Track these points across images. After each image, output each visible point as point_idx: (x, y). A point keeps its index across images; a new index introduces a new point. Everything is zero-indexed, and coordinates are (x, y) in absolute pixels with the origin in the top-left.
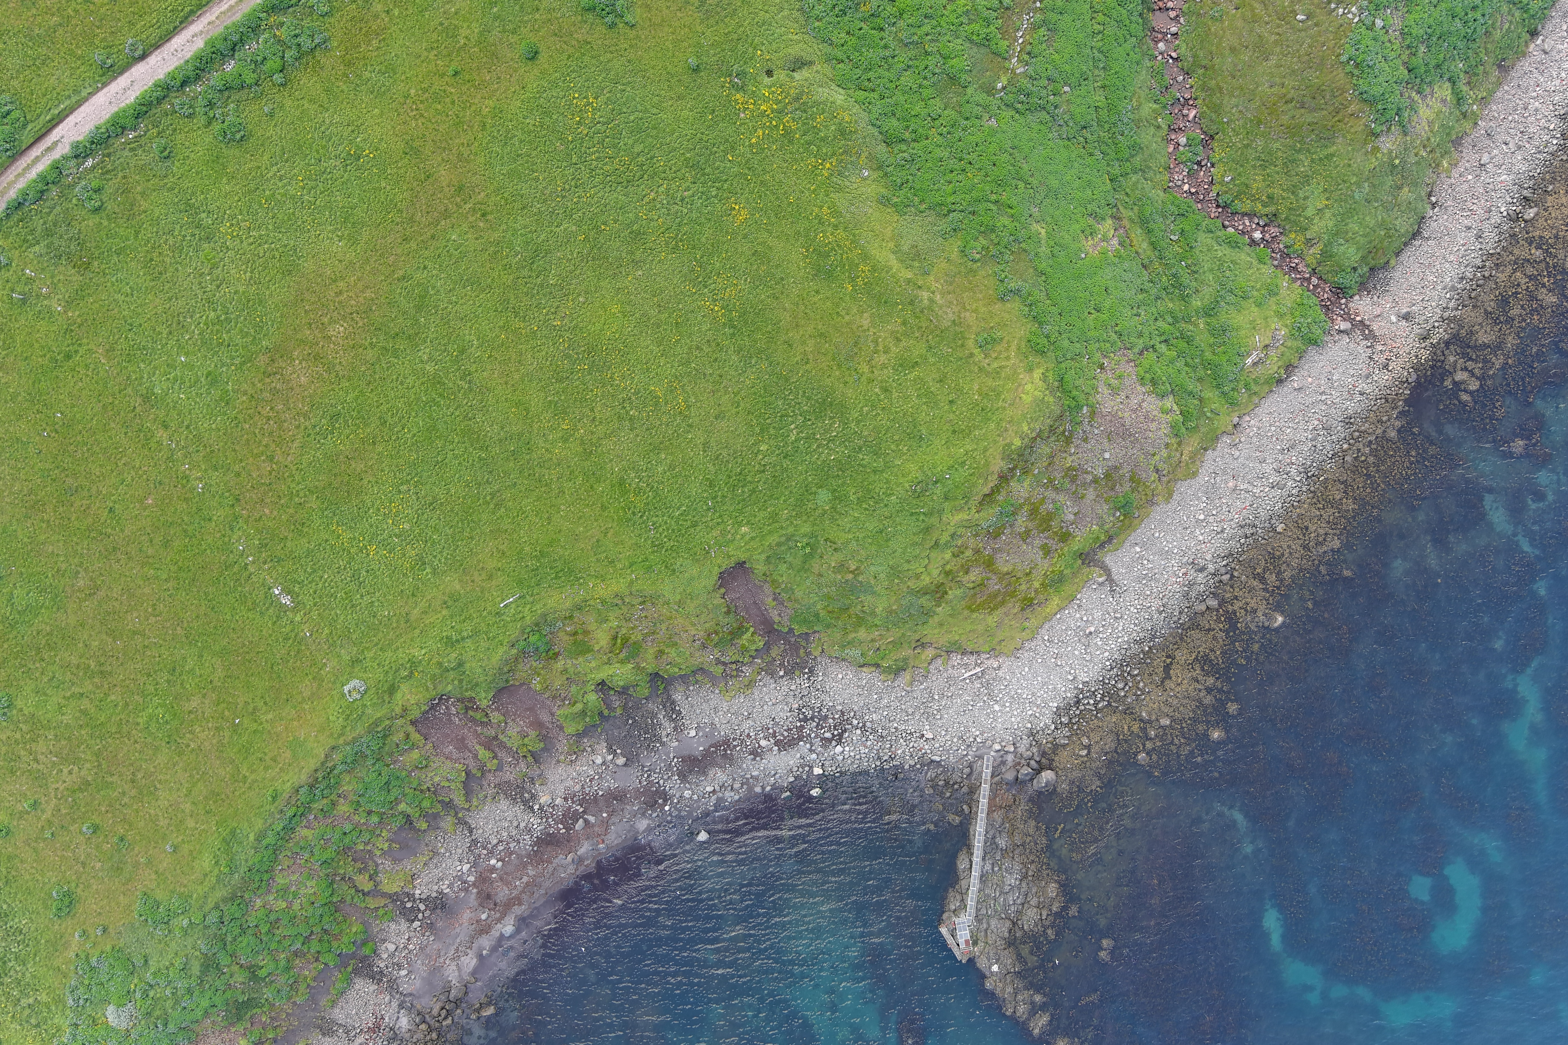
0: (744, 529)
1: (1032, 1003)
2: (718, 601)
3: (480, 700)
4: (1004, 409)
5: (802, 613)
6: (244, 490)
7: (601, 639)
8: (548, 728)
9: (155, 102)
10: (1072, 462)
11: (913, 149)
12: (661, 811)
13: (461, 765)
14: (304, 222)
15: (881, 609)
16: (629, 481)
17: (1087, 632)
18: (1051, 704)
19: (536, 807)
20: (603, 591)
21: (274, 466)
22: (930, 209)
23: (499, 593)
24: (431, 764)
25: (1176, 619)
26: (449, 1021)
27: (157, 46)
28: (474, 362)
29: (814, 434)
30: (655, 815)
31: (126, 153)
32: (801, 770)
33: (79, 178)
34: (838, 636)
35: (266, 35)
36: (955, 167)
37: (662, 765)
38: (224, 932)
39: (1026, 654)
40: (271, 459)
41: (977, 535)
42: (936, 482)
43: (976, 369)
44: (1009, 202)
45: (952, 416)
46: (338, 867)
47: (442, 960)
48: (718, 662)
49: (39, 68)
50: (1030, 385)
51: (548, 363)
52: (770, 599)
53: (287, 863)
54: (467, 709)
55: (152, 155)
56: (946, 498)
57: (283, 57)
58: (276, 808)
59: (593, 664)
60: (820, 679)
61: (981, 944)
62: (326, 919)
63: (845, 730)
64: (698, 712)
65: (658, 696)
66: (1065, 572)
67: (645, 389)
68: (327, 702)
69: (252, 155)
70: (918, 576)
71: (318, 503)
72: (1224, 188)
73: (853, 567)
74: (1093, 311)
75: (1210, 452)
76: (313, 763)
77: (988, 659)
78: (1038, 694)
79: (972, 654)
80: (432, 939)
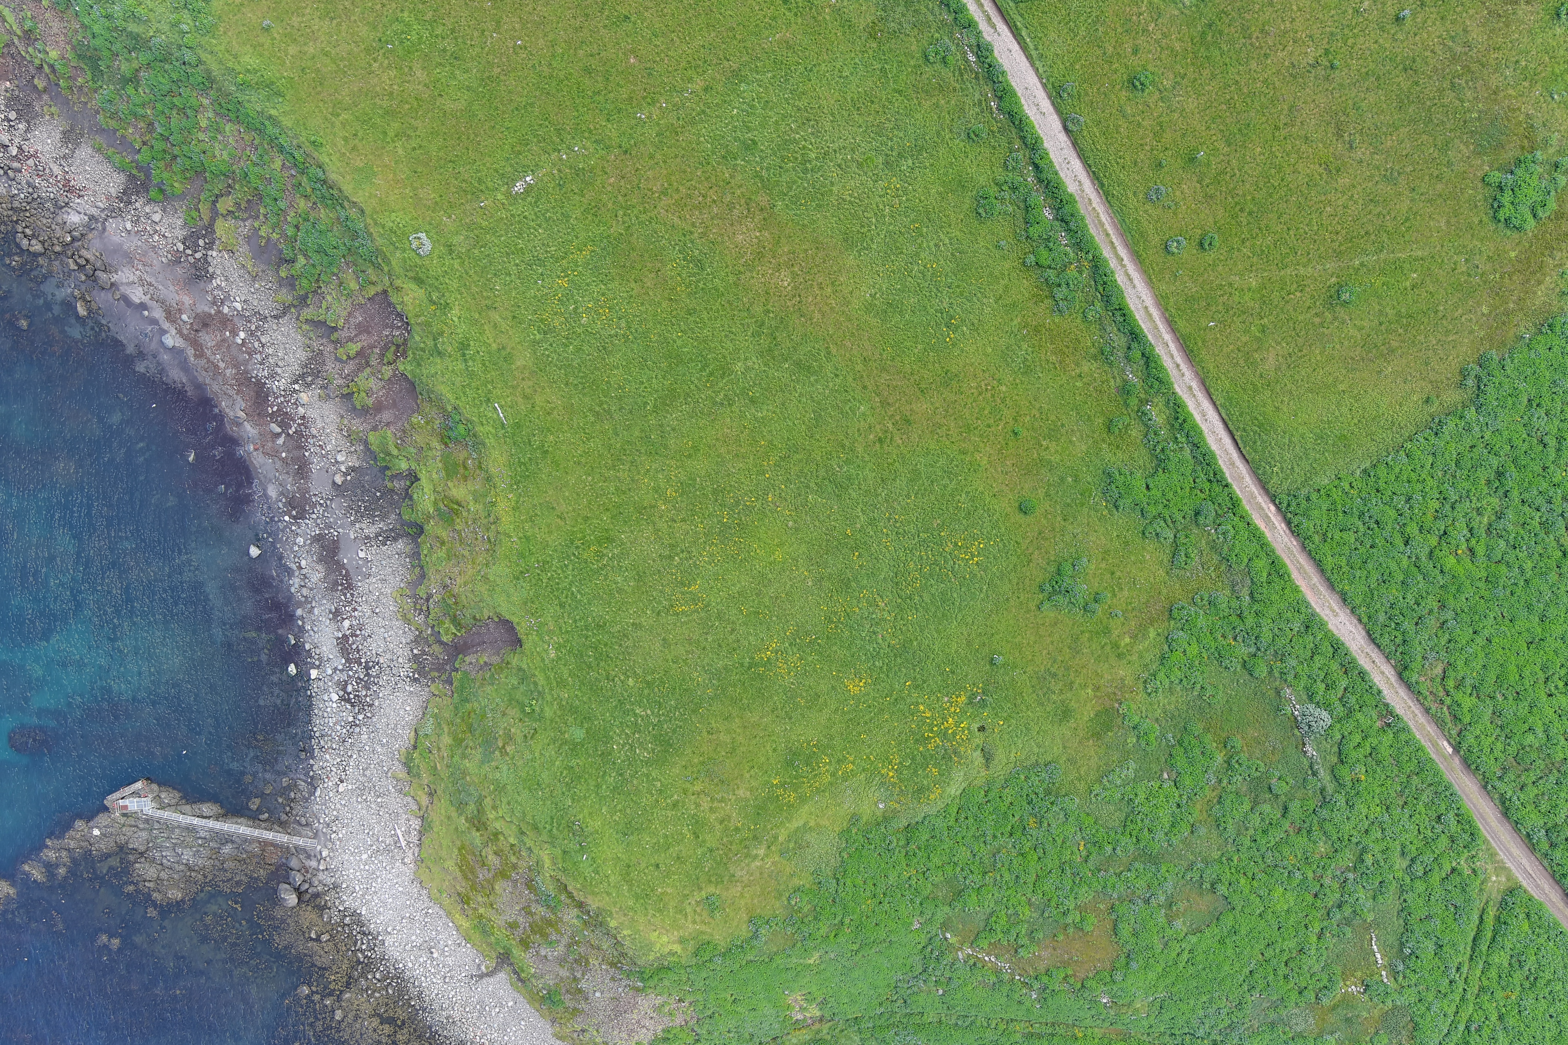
0: (553, 653)
1: (57, 866)
2: (486, 614)
3: (405, 362)
4: (646, 915)
5: (471, 687)
6: (635, 160)
7: (459, 491)
8: (375, 416)
9: (1022, 134)
10: (594, 964)
11: (900, 852)
12: (284, 511)
13: (342, 325)
14: (893, 261)
15: (468, 765)
16: (611, 547)
17: (433, 950)
18: (364, 908)
19: (297, 387)
20: (503, 506)
22: (843, 862)
24: (344, 298)
25: (441, 1032)
26: (73, 266)
27: (1075, 144)
28: (740, 411)
29: (639, 732)
30: (280, 505)
31: (977, 96)
32: (316, 657)
33: (958, 45)
34: (446, 715)
35: (1072, 255)
36: (878, 889)
37: (332, 520)
38: (175, 63)
39: (416, 890)
40: (664, 193)
41: (530, 869)
42: (581, 845)
43: (686, 892)
44: (840, 935)
45: (643, 865)
46: (242, 186)
47: (140, 267)
48: (430, 596)
49: (1067, 23)
50: (667, 940)
51: (733, 483)
52: (486, 659)
53: (247, 138)
54: (398, 346)
55: (973, 121)
57: (1050, 268)
58: (303, 143)
59: (434, 476)
60: (407, 688)
61: (122, 820)
62: (188, 161)
63: (353, 706)
64: (384, 562)
65: (402, 525)
66: (493, 938)
67: (698, 574)
68: (410, 212)
69: (962, 221)
70: (495, 808)
71: (616, 235)
73: (508, 749)
74: (733, 998)
76: (348, 188)
77: (414, 854)
78: (375, 898)
79: (420, 840)
80: (163, 259)
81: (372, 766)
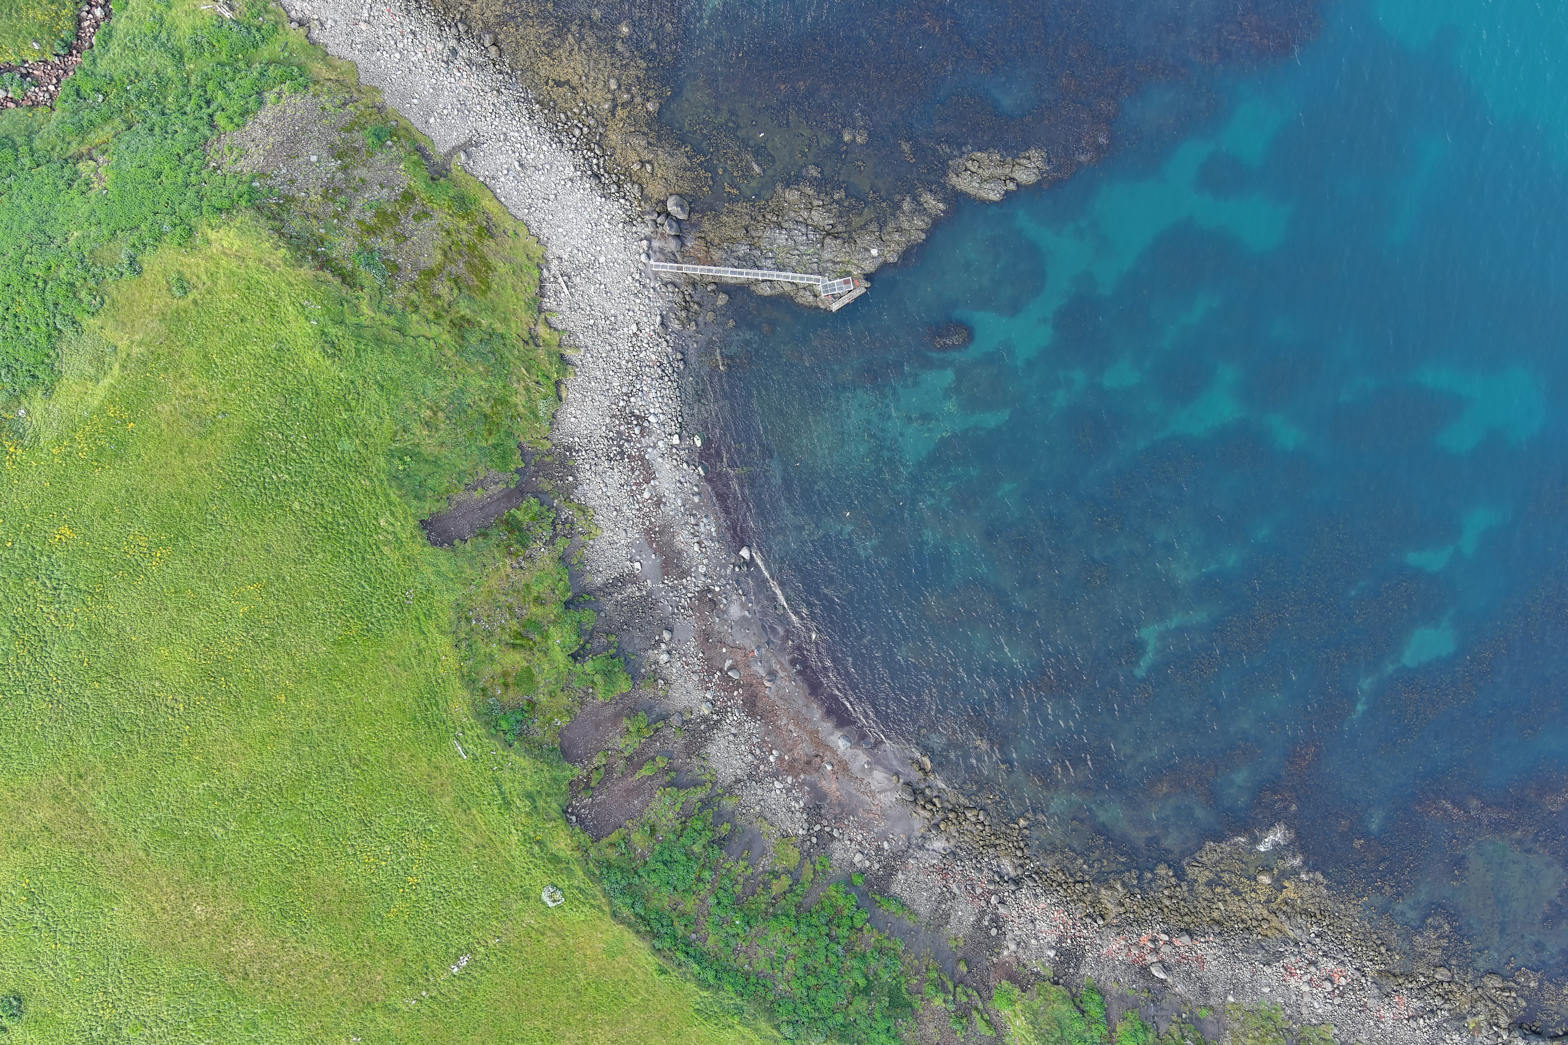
0: (382, 523)
1: (913, 212)
2: (468, 546)
3: (573, 776)
4: (247, 266)
5: (492, 461)
6: (358, 999)
7: (515, 659)
8: (623, 708)
10: (316, 194)
12: (720, 595)
13: (658, 792)
14: (97, 943)
15: (483, 383)
16: (336, 637)
17: (519, 169)
18: (598, 204)
19: (715, 717)
20: (450, 660)
21: (334, 971)
22: (54, 348)
23: (453, 760)
24: (650, 821)
25: (506, 77)
26: (936, 800)
28: (225, 785)
29: (281, 456)
32: (675, 457)
34: (523, 424)
37: (671, 594)
38: (806, 1020)
39: (545, 231)
40: (327, 974)
41: (393, 289)
42: (323, 333)
43: (208, 297)
44: (43, 269)
45: (256, 320)
47: (874, 808)
48: (552, 541)
50: (223, 242)
51: (221, 715)
52: (476, 493)
53: (742, 959)
54: (587, 787)
56: (342, 322)
58: (674, 971)
59: (546, 667)
60: (576, 439)
61: (850, 268)
62: (814, 921)
63: (632, 413)
64: (615, 561)
65: (597, 600)
66: (451, 194)
67: (243, 623)
68: (567, 922)
69: (34, 990)
70: (439, 347)
71: (368, 930)
72: (48, 48)
73: (429, 413)
74: (159, 180)
75: (329, 50)
76: (628, 936)
77: (549, 270)
78: (588, 217)
79: (541, 288)
80: (852, 818)
81: (604, 355)
